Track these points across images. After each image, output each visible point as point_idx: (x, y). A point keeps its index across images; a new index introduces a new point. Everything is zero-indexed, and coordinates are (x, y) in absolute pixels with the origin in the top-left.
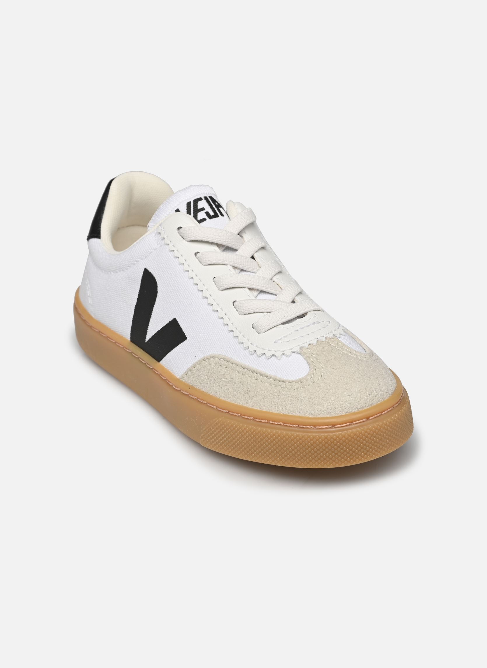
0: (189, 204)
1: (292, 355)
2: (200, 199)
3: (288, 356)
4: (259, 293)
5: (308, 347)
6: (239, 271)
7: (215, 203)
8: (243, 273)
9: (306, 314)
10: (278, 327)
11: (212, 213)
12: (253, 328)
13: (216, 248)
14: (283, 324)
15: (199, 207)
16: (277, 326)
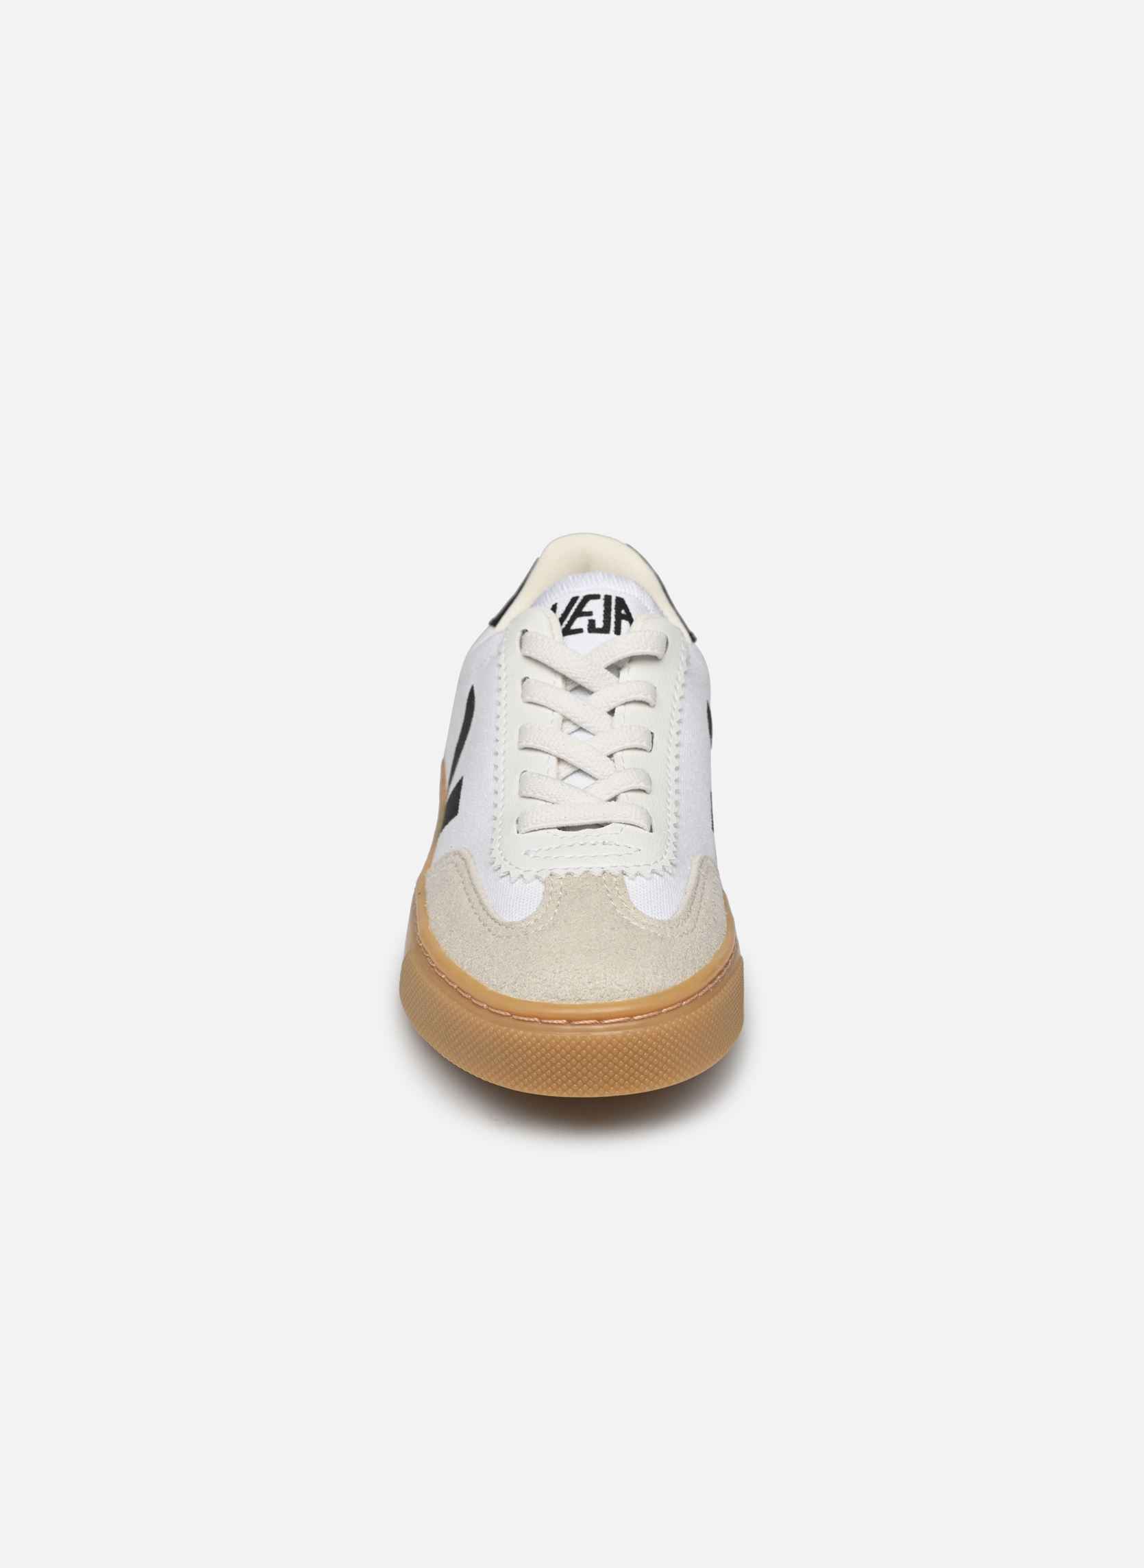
0: (574, 600)
1: (534, 882)
2: (597, 597)
3: (525, 882)
4: (574, 772)
5: (564, 877)
6: (574, 728)
7: (621, 610)
8: (580, 735)
9: (611, 823)
10: (548, 830)
11: (599, 624)
12: (517, 821)
13: (559, 682)
14: (559, 829)
15: (586, 609)
16: (548, 828)
